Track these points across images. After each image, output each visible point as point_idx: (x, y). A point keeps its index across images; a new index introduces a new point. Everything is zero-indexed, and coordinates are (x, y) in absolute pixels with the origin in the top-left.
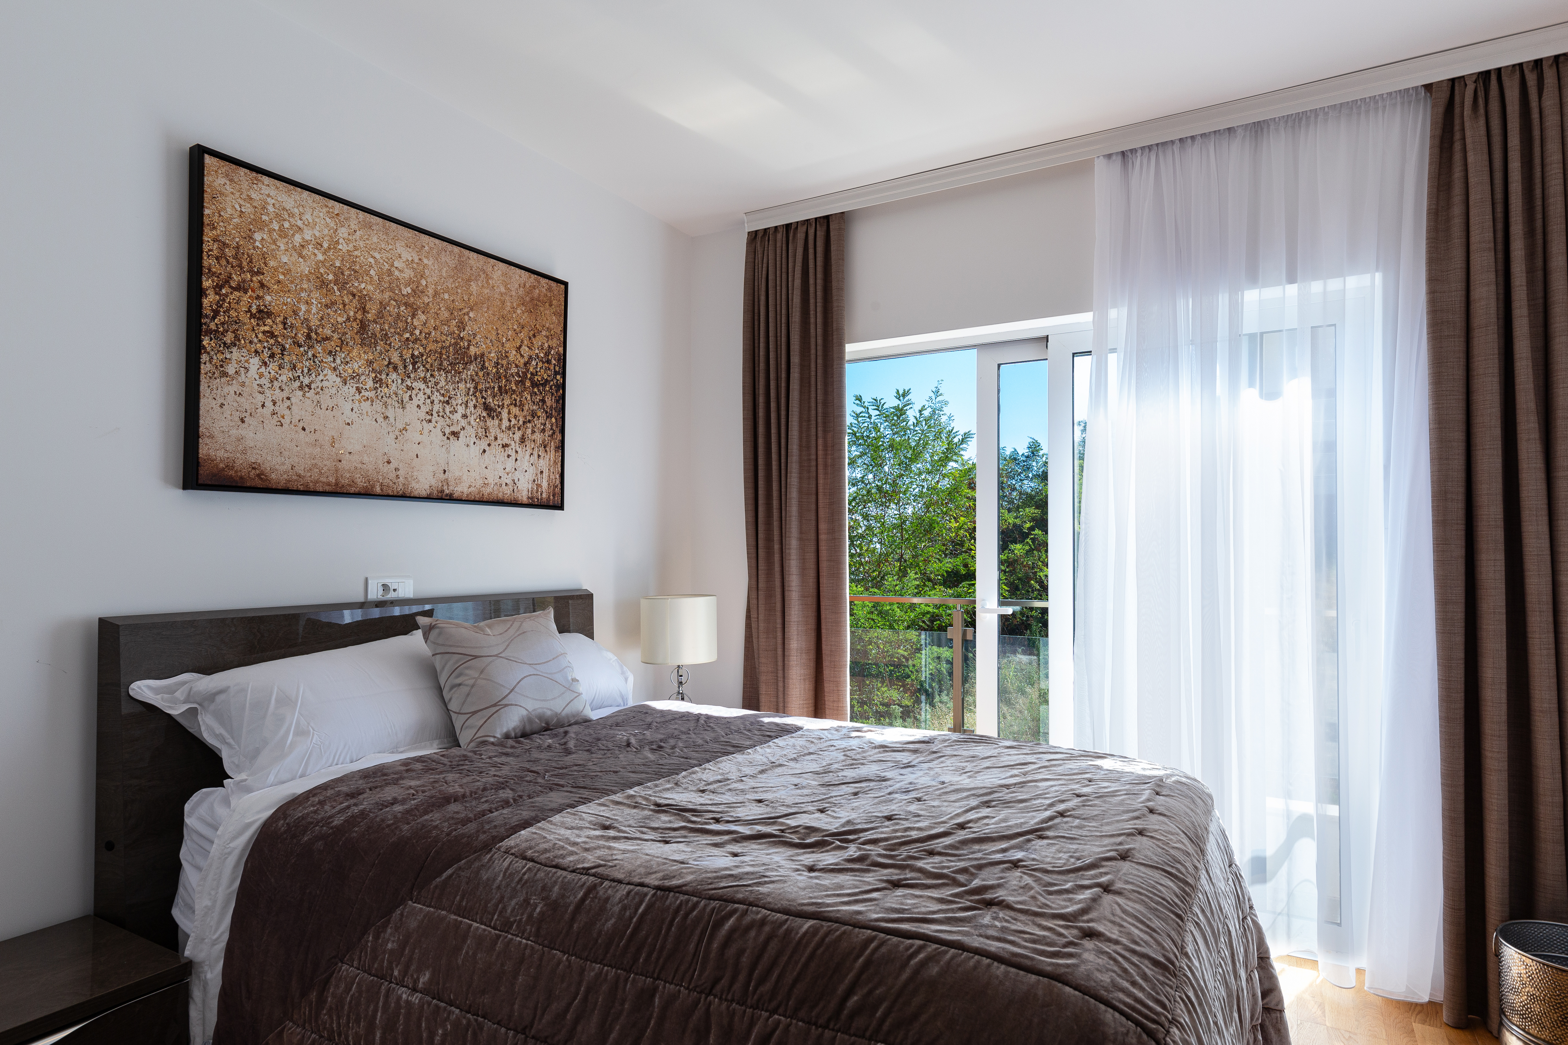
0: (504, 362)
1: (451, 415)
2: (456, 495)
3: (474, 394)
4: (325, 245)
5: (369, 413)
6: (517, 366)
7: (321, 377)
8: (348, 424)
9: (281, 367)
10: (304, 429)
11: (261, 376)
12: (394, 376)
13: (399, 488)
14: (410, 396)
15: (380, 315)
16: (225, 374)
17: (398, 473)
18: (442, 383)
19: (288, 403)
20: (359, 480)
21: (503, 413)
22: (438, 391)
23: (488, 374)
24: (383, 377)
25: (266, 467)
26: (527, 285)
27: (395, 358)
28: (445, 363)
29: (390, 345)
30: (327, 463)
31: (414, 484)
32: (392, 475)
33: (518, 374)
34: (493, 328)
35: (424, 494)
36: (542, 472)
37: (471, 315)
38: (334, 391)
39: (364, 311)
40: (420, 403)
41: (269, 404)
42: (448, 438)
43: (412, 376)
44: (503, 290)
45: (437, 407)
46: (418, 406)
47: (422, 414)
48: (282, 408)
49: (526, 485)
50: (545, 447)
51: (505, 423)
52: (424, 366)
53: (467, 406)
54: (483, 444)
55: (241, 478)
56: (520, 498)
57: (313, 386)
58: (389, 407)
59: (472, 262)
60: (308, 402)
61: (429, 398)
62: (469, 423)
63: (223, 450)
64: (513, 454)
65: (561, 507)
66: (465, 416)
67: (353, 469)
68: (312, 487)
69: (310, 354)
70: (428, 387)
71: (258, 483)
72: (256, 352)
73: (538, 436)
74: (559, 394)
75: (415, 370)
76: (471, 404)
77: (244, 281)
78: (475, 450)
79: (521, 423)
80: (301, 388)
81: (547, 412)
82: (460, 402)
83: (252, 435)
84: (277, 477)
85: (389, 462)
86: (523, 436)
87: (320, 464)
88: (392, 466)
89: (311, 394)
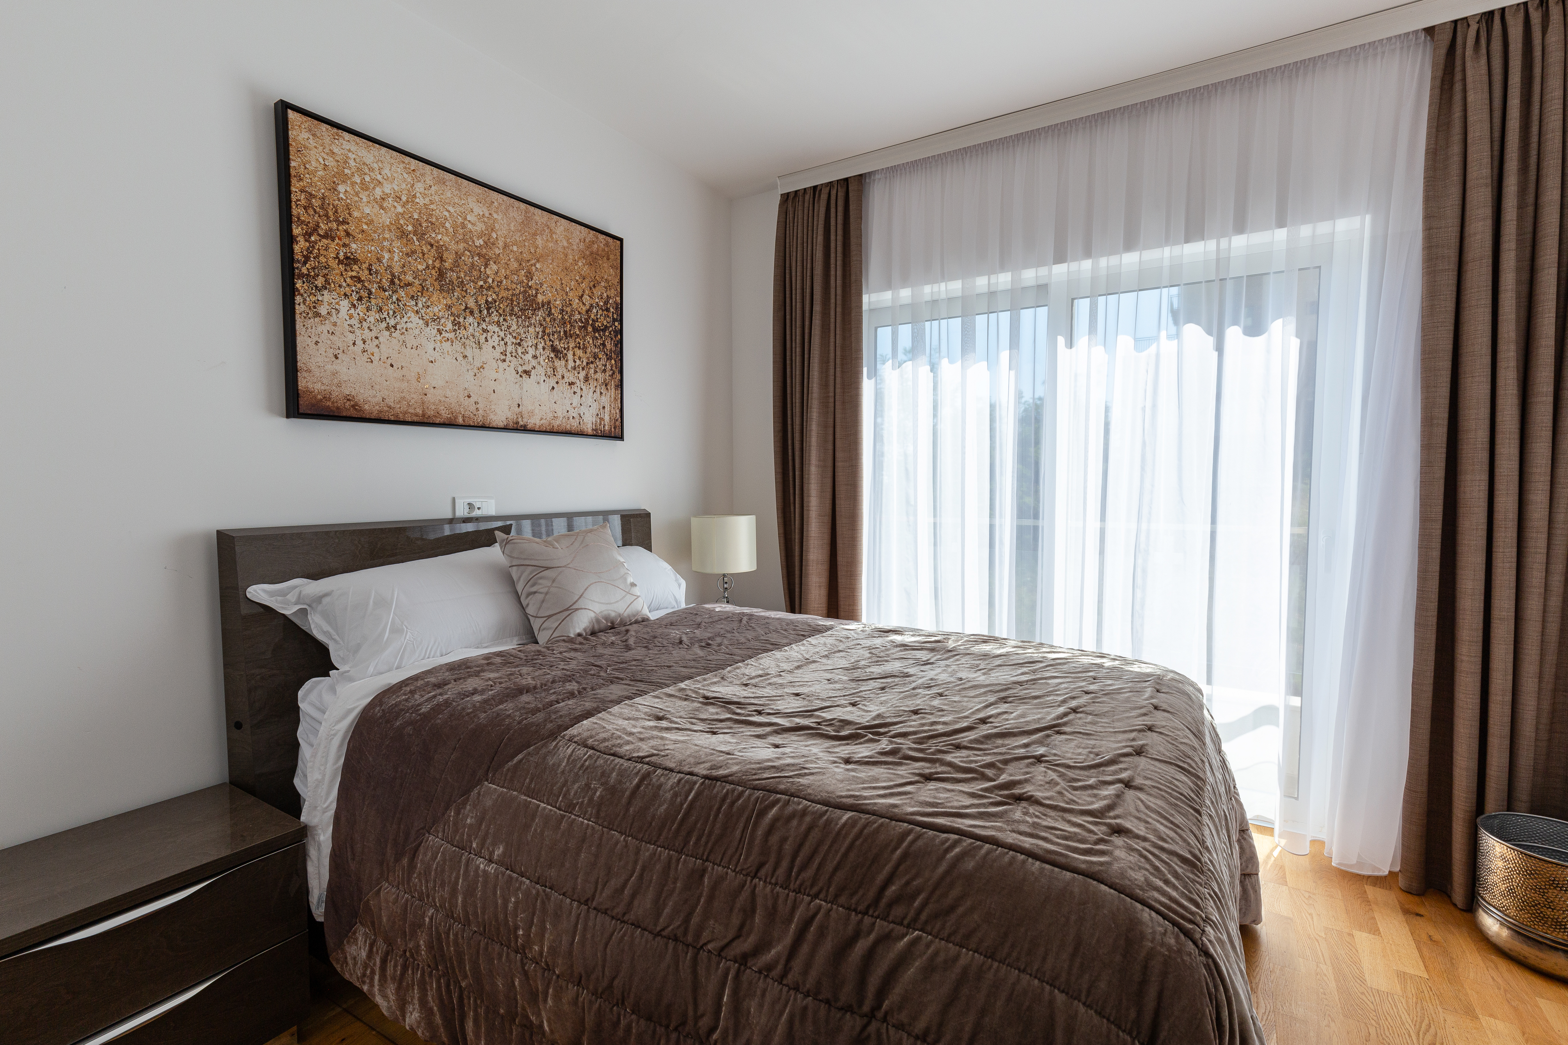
0: (569, 309)
1: (523, 356)
2: (529, 427)
3: (542, 337)
4: (404, 198)
5: (450, 352)
6: (579, 313)
7: (405, 319)
8: (432, 362)
9: (368, 309)
10: (392, 366)
11: (351, 317)
12: (470, 319)
13: (479, 420)
14: (486, 338)
15: (456, 264)
16: (317, 315)
17: (478, 406)
18: (514, 327)
19: (376, 342)
20: (444, 412)
21: (568, 355)
22: (510, 334)
23: (554, 320)
24: (461, 320)
25: (360, 399)
26: (587, 241)
27: (471, 304)
28: (516, 309)
29: (466, 291)
30: (415, 396)
31: (492, 416)
32: (473, 408)
33: (580, 320)
34: (557, 278)
35: (501, 425)
36: (604, 408)
37: (538, 266)
38: (417, 332)
39: (442, 260)
40: (495, 344)
41: (359, 342)
42: (521, 376)
43: (487, 320)
44: (565, 244)
45: (510, 348)
46: (493, 347)
47: (497, 354)
48: (371, 346)
49: (590, 419)
50: (606, 386)
51: (571, 364)
52: (497, 311)
53: (536, 348)
54: (552, 382)
55: (338, 408)
56: (586, 430)
57: (398, 327)
58: (468, 347)
59: (537, 218)
60: (395, 341)
61: (503, 340)
62: (539, 363)
63: (320, 384)
64: (578, 391)
65: (621, 438)
66: (535, 357)
67: (437, 402)
68: (401, 417)
69: (394, 298)
70: (501, 330)
71: (353, 413)
72: (345, 295)
73: (600, 376)
74: (617, 339)
75: (489, 314)
76: (540, 346)
77: (331, 230)
78: (545, 388)
79: (585, 363)
80: (388, 328)
81: (607, 355)
82: (530, 344)
83: (345, 370)
84: (370, 408)
85: (469, 397)
86: (587, 375)
87: (408, 397)
88: (472, 400)
89: (397, 334)
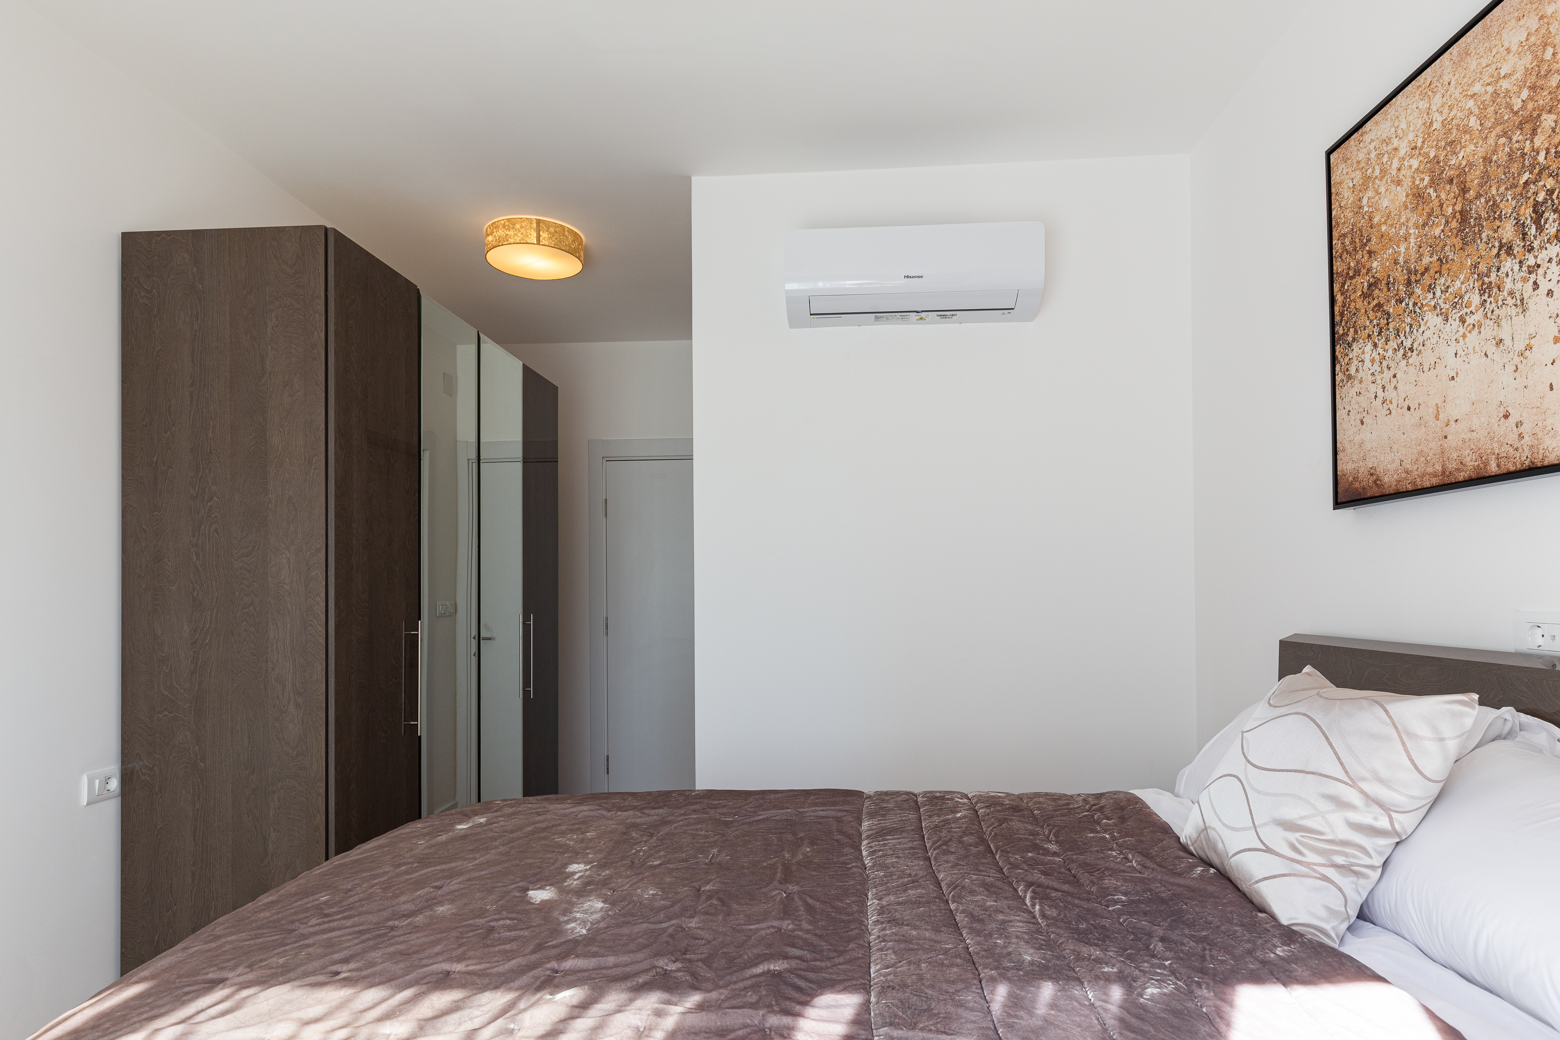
4: (1419, 144)
8: (1453, 378)
9: (1387, 341)
10: (1409, 408)
11: (1373, 361)
12: (1508, 264)
13: (1523, 458)
14: (1535, 283)
16: (1350, 377)
17: (1521, 429)
19: (1394, 381)
20: (1468, 459)
24: (1493, 276)
29: (1500, 216)
30: (1433, 445)
31: (1543, 443)
32: (1512, 438)
38: (1435, 339)
39: (1464, 193)
41: (1380, 391)
43: (1536, 244)
48: (1390, 391)
55: (1364, 488)
57: (1415, 345)
58: (1503, 323)
60: (1411, 369)
63: (1351, 462)
67: (1460, 443)
68: (1419, 484)
71: (1375, 491)
75: (1540, 228)
77: (1359, 262)
83: (1369, 435)
84: (1389, 481)
85: (1506, 417)
87: (1426, 449)
88: (1512, 420)
89: (1414, 359)
